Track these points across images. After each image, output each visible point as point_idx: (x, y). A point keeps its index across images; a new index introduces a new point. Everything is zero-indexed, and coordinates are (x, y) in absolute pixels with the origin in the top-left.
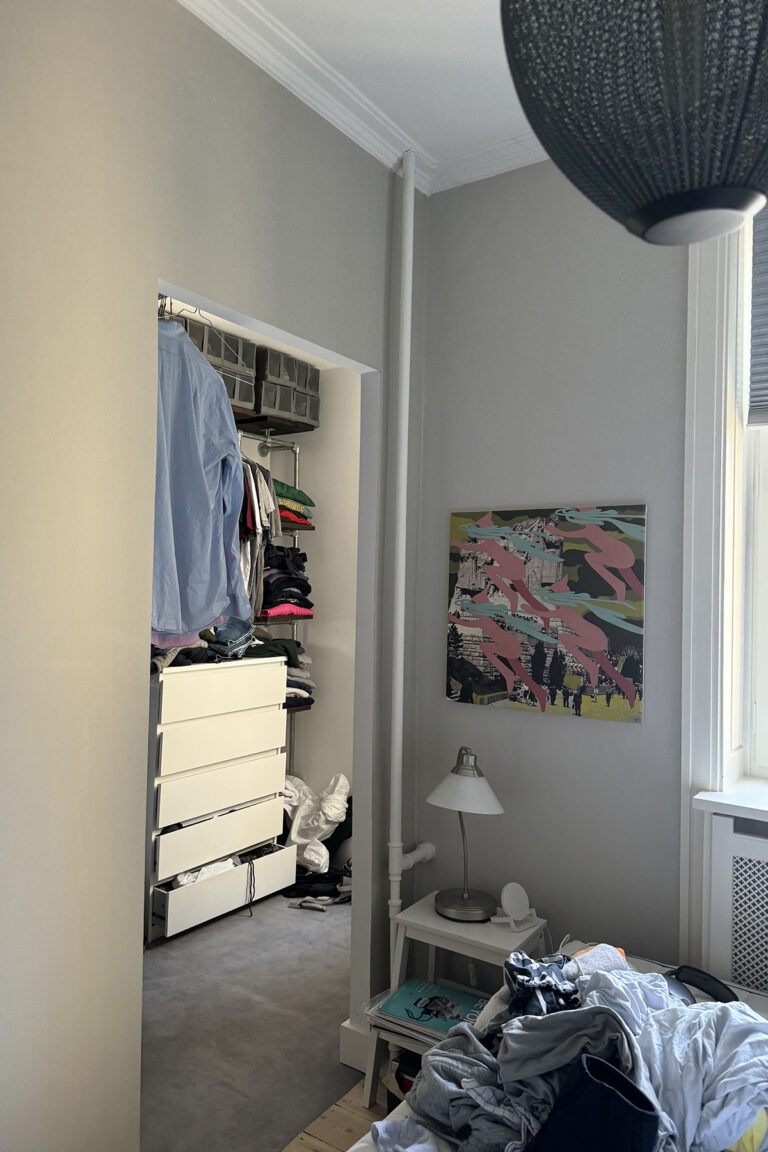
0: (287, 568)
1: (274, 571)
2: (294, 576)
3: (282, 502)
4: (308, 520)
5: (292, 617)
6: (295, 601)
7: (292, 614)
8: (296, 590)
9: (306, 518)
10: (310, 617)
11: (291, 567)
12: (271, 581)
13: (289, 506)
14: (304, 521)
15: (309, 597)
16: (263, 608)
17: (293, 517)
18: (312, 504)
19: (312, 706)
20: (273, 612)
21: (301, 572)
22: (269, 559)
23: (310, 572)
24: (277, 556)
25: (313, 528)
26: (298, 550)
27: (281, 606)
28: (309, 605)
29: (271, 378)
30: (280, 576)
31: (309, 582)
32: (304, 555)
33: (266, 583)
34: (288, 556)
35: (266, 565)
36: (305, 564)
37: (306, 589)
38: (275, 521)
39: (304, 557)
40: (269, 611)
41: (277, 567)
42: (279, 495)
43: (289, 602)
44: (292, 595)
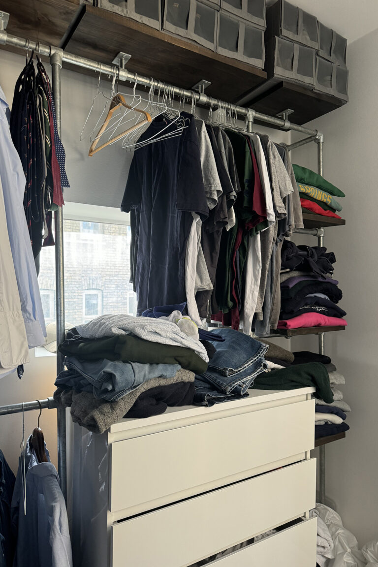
0: (311, 270)
1: (295, 274)
2: (320, 279)
3: (304, 188)
4: (337, 213)
5: (318, 329)
6: (323, 309)
7: (319, 325)
8: (322, 296)
9: (334, 210)
10: (342, 328)
11: (316, 268)
12: (291, 286)
13: (312, 194)
14: (331, 214)
15: (341, 304)
16: (281, 318)
17: (317, 207)
18: (340, 194)
19: (347, 432)
20: (293, 323)
21: (328, 274)
22: (288, 259)
23: (339, 275)
24: (298, 256)
25: (343, 222)
26: (324, 249)
27: (305, 315)
28: (340, 314)
29: (285, 32)
30: (303, 279)
31: (339, 286)
32: (332, 254)
33: (284, 287)
34: (312, 256)
35: (284, 267)
36: (333, 265)
37: (335, 294)
38: (295, 210)
39: (332, 258)
40: (289, 322)
41: (298, 269)
42: (300, 180)
43: (315, 311)
44: (318, 302)
